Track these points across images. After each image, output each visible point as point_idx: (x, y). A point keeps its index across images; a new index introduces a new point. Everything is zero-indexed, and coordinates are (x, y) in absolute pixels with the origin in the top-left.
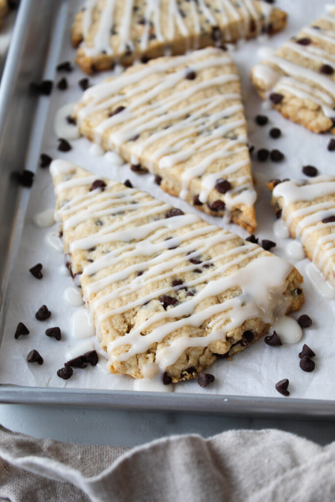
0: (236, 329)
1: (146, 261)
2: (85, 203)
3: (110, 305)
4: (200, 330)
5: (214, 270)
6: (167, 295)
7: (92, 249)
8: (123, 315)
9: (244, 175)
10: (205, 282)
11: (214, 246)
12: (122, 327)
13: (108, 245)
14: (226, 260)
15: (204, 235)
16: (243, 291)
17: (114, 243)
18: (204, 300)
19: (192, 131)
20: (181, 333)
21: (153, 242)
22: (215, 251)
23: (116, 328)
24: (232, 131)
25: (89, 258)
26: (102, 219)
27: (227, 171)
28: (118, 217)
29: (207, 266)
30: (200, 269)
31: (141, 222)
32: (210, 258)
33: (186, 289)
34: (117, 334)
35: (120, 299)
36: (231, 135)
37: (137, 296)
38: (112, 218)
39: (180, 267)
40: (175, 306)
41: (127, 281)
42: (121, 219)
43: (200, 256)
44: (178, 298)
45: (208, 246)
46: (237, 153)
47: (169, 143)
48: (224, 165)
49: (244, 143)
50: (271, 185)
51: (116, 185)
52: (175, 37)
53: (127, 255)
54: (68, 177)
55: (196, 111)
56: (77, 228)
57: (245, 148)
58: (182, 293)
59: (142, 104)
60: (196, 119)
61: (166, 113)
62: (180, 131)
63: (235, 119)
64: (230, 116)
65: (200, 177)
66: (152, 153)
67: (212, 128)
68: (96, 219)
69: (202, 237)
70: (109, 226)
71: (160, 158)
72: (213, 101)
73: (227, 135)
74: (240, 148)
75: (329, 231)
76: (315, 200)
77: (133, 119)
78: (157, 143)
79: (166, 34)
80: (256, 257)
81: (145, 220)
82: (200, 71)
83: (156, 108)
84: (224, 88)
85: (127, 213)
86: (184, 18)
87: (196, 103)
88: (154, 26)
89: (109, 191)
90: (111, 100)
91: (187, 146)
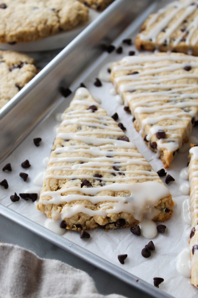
0: (113, 214)
1: (90, 157)
2: (79, 115)
3: (55, 172)
4: (94, 206)
5: (123, 177)
6: (88, 180)
7: (67, 140)
8: (58, 180)
9: (178, 133)
10: (114, 182)
11: (131, 164)
12: (54, 186)
13: (76, 141)
14: (133, 175)
15: (131, 157)
16: (131, 196)
17: (80, 142)
18: (105, 191)
19: (166, 98)
20: (81, 203)
21: (101, 149)
22: (130, 167)
23: (50, 185)
24: (189, 107)
25: (62, 144)
26: (82, 126)
27: (169, 127)
28: (91, 128)
29: (120, 174)
30: (116, 174)
31: (101, 136)
32: (125, 170)
33: (101, 181)
34: (49, 189)
35: (62, 171)
36: (187, 109)
37: (71, 173)
38: (88, 128)
39: (105, 168)
40: (88, 187)
41: (73, 164)
42: (92, 130)
43: (120, 167)
44: (92, 184)
45: (128, 162)
46: (182, 120)
47: (148, 100)
48: (170, 123)
49: (191, 116)
50: (192, 145)
51: (102, 112)
52: (196, 44)
53: (82, 150)
54: (82, 98)
55: (176, 89)
56: (67, 126)
57: (189, 119)
58: (97, 182)
59: (148, 75)
60: (173, 93)
61: (159, 84)
62: (159, 96)
63: (195, 101)
64: (194, 98)
65: (152, 125)
66: (135, 103)
67: (179, 101)
68: (79, 126)
69: (129, 157)
70: (84, 131)
71: (137, 106)
72: (189, 87)
73: (184, 108)
74: (186, 118)
77: (138, 81)
78: (142, 98)
79: (192, 41)
80: (152, 181)
81: (105, 136)
82: (195, 68)
83: (155, 79)
85: (97, 128)
87: (179, 84)
88: (188, 34)
89: (96, 114)
90: (134, 66)
91: (157, 105)
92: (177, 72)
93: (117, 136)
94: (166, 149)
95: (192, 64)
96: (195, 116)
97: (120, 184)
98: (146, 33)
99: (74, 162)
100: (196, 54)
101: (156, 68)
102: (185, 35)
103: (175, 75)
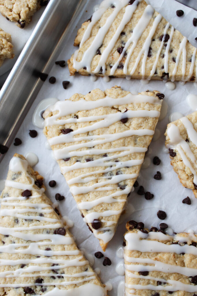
1: (30, 258)
2: (14, 204)
5: (62, 281)
6: (30, 288)
7: (7, 236)
8: (3, 288)
9: (113, 220)
10: (55, 286)
11: (68, 267)
13: (15, 238)
14: (70, 279)
15: (68, 256)
17: (18, 239)
19: (101, 171)
21: (39, 247)
22: (68, 270)
24: (125, 181)
25: (3, 240)
26: (19, 219)
27: (105, 213)
29: (59, 277)
30: (55, 277)
31: (37, 231)
32: (64, 273)
33: (42, 286)
35: (5, 279)
36: (122, 184)
37: (15, 280)
38: (24, 221)
39: (44, 273)
42: (28, 226)
43: (58, 270)
44: (35, 291)
45: (66, 265)
46: (117, 202)
47: (82, 175)
48: (105, 208)
49: (127, 195)
50: (128, 228)
51: (37, 198)
52: (134, 73)
53: (21, 251)
54: (15, 176)
55: (112, 154)
56: (4, 218)
57: (124, 200)
58: (39, 288)
59: (82, 134)
60: (109, 161)
61: (94, 147)
62: (94, 168)
63: (131, 171)
64: (130, 167)
65: (87, 210)
66: (69, 179)
67: (114, 173)
68: (16, 218)
69: (66, 257)
70: (21, 226)
71: (72, 185)
72: (126, 150)
73: (120, 184)
74: (121, 199)
75: (138, 282)
76: (145, 253)
77: (72, 143)
78: (76, 171)
79: (130, 69)
80: (89, 282)
81: (42, 230)
82: (132, 118)
83: (89, 141)
84: (139, 140)
85: (33, 221)
86: (147, 59)
87: (115, 147)
88: (126, 57)
89: (31, 202)
90: (68, 118)
91: (92, 182)
92: (113, 128)
93: (54, 229)
94: (102, 240)
95: (129, 114)
96: (132, 190)
97: (60, 289)
98: (79, 59)
99: (15, 266)
100: (135, 78)
101: (90, 122)
102: (123, 58)
103: (110, 133)
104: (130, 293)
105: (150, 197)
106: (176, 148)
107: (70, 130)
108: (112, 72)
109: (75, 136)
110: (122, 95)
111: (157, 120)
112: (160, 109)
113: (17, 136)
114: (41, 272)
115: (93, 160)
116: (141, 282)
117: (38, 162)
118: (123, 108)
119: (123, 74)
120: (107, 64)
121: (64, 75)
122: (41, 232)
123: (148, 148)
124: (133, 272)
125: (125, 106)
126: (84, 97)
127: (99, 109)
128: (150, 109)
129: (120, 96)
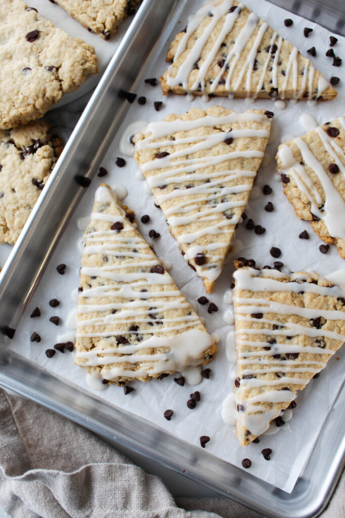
1: (122, 302)
2: (103, 239)
3: (86, 329)
4: (133, 366)
5: (161, 328)
6: (123, 336)
7: (94, 278)
8: (91, 338)
9: (220, 254)
10: (152, 334)
11: (168, 310)
12: (88, 345)
13: (104, 280)
14: (171, 324)
15: (167, 298)
16: (171, 352)
17: (108, 280)
18: (143, 349)
19: (204, 198)
20: (119, 366)
21: (133, 288)
22: (168, 314)
23: (85, 344)
24: (232, 209)
25: (89, 283)
26: (108, 257)
27: (210, 247)
28: (118, 261)
29: (158, 323)
30: (153, 323)
32: (163, 318)
33: (137, 335)
34: (84, 348)
35: (94, 327)
36: (229, 212)
38: (115, 258)
39: (140, 318)
40: (124, 346)
41: (104, 314)
42: (120, 263)
43: (157, 314)
44: (129, 340)
45: (165, 308)
46: (224, 233)
47: (182, 204)
48: (209, 241)
49: (234, 225)
50: (237, 264)
51: (129, 231)
52: (238, 89)
53: (112, 294)
54: (103, 208)
55: (216, 179)
56: (91, 256)
57: (232, 230)
58: (134, 337)
59: (180, 157)
60: (212, 187)
61: (194, 172)
62: (195, 195)
63: (239, 198)
64: (237, 193)
65: (189, 244)
66: (167, 209)
67: (219, 200)
68: (105, 256)
69: (165, 299)
70: (111, 265)
71: (170, 215)
72: (231, 175)
73: (226, 213)
74: (228, 229)
75: (251, 325)
76: (258, 292)
77: (169, 169)
78: (175, 199)
79: (233, 85)
80: (193, 328)
81: (136, 269)
82: (237, 138)
83: (189, 165)
84: (247, 163)
85: (126, 258)
86: (253, 73)
87: (219, 171)
88: (228, 71)
89: (122, 235)
90: (163, 141)
91: (193, 211)
92: (216, 149)
93: (150, 267)
94: (207, 278)
95: (235, 134)
96: (240, 221)
97: (159, 337)
98: (174, 74)
99: (105, 312)
100: (239, 96)
101: (190, 144)
102: (224, 72)
103: (213, 155)
104: (242, 340)
105: (261, 231)
106: (289, 173)
107: (166, 154)
108: (212, 88)
109: (172, 160)
110: (225, 113)
111: (267, 141)
112: (269, 129)
113: (101, 166)
114: (136, 318)
115: (194, 187)
116: (254, 326)
117: (127, 195)
118: (227, 128)
119: (225, 90)
120: (207, 79)
121: (155, 95)
122: (136, 270)
123: (257, 172)
124: (244, 315)
125: (229, 126)
126: (181, 117)
127: (200, 129)
128: (259, 128)
129: (223, 115)
